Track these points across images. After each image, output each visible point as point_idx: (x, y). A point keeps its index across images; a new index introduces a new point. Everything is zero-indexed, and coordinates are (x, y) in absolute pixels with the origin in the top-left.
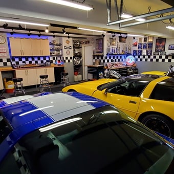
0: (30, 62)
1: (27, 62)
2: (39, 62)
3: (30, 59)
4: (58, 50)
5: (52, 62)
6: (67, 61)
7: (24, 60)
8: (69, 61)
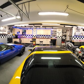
0: (43, 37)
1: (42, 37)
2: (47, 37)
3: (43, 36)
4: (55, 33)
5: (52, 37)
6: (58, 37)
7: (41, 36)
8: (59, 37)
